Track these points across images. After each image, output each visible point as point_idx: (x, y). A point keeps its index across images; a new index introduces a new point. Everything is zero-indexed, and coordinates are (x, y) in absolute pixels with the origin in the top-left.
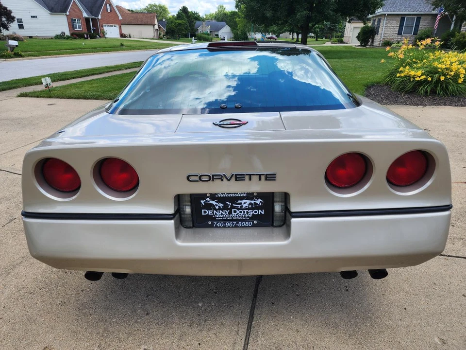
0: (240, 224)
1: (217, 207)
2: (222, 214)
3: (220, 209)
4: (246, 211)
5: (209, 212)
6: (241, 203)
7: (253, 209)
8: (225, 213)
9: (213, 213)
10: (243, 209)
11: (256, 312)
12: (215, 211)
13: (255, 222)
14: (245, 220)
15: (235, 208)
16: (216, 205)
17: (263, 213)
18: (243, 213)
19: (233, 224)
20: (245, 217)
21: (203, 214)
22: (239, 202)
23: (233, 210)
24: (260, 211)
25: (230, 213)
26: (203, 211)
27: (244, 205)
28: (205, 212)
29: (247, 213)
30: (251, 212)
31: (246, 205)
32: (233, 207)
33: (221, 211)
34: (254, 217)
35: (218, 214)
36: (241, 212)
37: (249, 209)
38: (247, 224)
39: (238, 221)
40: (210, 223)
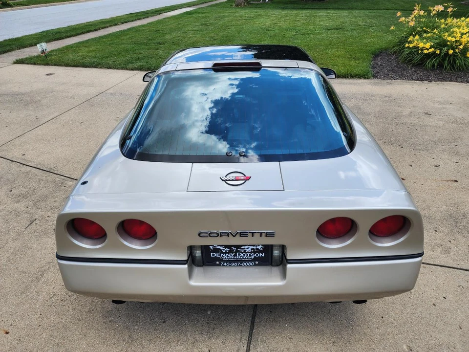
0: (244, 264)
1: (224, 251)
2: (228, 256)
3: (226, 252)
4: (249, 254)
5: (218, 255)
6: (245, 249)
7: (254, 252)
8: (231, 255)
9: (220, 255)
10: (246, 253)
11: (257, 320)
12: (222, 254)
13: (257, 263)
14: (248, 261)
15: (239, 251)
16: (223, 250)
17: (263, 256)
18: (246, 256)
19: (238, 264)
20: (248, 258)
21: (212, 256)
22: (243, 247)
23: (238, 253)
24: (261, 254)
25: (235, 255)
26: (212, 254)
27: (247, 250)
28: (214, 255)
29: (250, 255)
30: (253, 256)
31: (249, 250)
32: (237, 251)
33: (227, 254)
34: (255, 259)
35: (225, 257)
36: (244, 255)
37: (251, 252)
38: (250, 263)
39: (241, 261)
40: (218, 263)
